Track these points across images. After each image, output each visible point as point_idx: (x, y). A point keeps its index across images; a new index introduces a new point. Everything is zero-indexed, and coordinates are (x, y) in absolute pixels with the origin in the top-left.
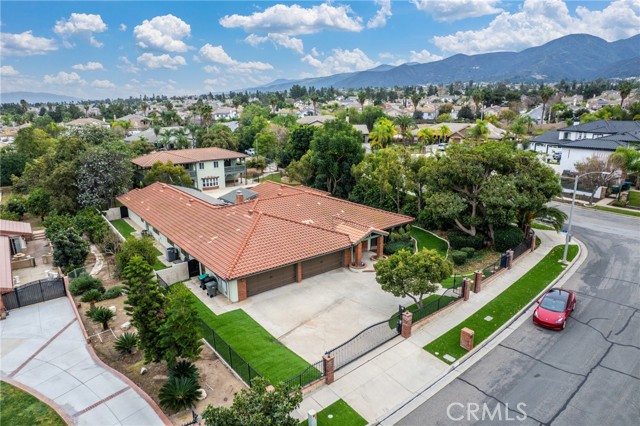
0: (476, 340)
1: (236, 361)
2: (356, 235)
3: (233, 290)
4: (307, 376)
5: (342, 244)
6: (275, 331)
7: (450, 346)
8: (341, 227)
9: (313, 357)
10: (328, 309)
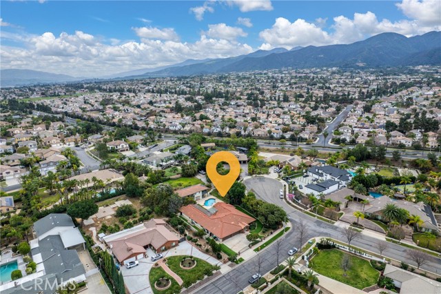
0: (261, 249)
1: (225, 252)
2: (243, 227)
3: (221, 240)
4: (236, 254)
5: (240, 229)
6: (230, 248)
7: (257, 250)
8: (240, 224)
9: (237, 252)
10: (238, 243)
